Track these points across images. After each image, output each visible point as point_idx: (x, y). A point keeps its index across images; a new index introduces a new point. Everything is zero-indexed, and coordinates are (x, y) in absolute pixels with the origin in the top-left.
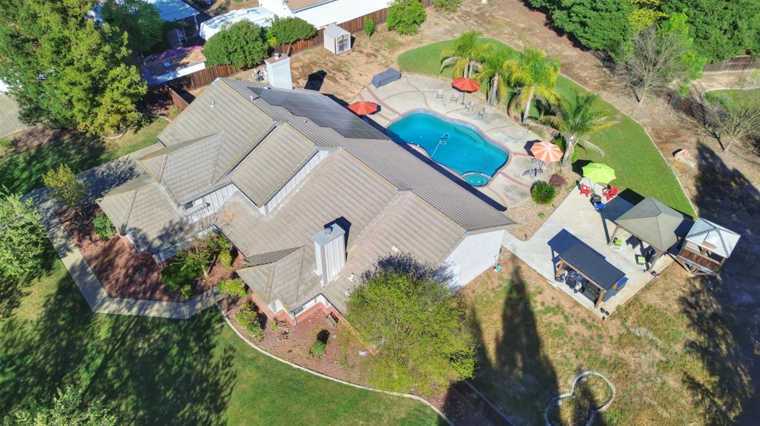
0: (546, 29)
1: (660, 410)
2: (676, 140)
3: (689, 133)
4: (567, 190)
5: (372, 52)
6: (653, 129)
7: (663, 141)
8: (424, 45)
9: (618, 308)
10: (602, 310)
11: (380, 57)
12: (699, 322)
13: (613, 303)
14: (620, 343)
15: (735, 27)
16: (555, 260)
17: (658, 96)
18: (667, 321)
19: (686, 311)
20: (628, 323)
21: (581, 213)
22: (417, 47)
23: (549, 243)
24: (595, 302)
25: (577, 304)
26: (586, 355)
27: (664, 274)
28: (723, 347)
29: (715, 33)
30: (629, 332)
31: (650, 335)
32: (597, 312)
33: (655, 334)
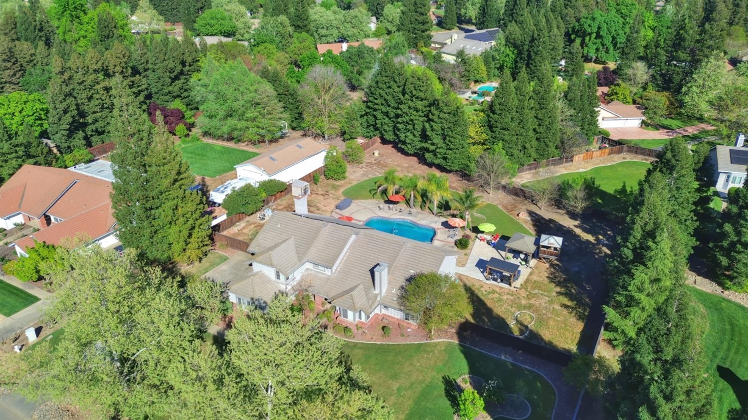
0: (421, 165)
1: (556, 318)
2: (516, 209)
3: (521, 205)
4: (473, 241)
5: (325, 193)
6: (503, 206)
7: (511, 211)
8: (354, 184)
9: (521, 285)
10: (514, 287)
11: (331, 195)
12: (558, 284)
13: (517, 283)
14: (528, 298)
15: (525, 148)
16: (483, 272)
17: (498, 189)
18: (545, 285)
19: (552, 282)
20: (529, 290)
21: (485, 250)
22: (350, 186)
23: (476, 266)
24: (510, 285)
25: (501, 288)
26: (516, 306)
27: (536, 267)
28: (573, 291)
29: (516, 152)
30: (530, 293)
31: (540, 292)
32: (512, 288)
33: (542, 291)
